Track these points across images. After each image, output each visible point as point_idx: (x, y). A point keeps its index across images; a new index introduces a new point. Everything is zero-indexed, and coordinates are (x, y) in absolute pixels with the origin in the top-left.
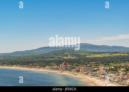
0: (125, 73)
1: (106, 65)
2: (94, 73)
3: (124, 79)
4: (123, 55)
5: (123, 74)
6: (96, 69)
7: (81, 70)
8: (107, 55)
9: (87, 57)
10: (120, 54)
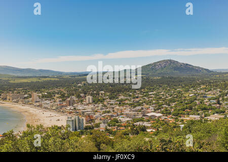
0: (61, 99)
1: (37, 91)
2: (26, 100)
3: (63, 106)
4: (53, 79)
5: (60, 101)
6: (26, 96)
7: (8, 98)
8: (35, 80)
9: (11, 82)
10: (50, 79)
